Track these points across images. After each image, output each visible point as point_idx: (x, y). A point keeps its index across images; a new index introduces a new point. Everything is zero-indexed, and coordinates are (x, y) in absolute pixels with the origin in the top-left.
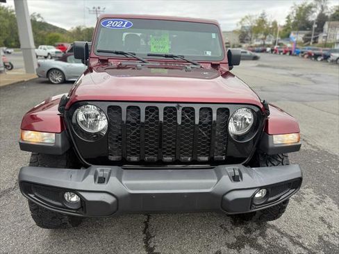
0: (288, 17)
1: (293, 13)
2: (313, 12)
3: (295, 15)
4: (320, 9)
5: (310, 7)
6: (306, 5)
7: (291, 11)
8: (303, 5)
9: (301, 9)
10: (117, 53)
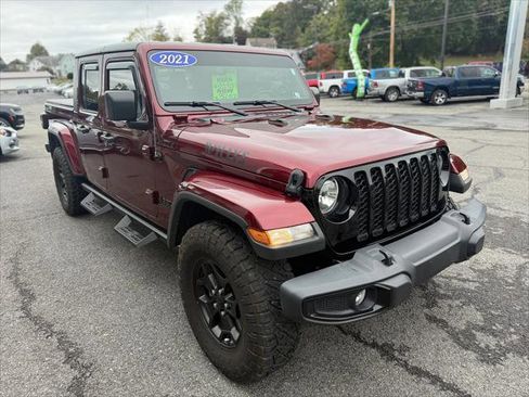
0: (196, 31)
1: (201, 26)
2: (227, 25)
3: (204, 29)
4: (234, 21)
5: (221, 18)
6: (217, 15)
7: (198, 23)
8: (212, 15)
9: (210, 20)
10: (195, 105)
